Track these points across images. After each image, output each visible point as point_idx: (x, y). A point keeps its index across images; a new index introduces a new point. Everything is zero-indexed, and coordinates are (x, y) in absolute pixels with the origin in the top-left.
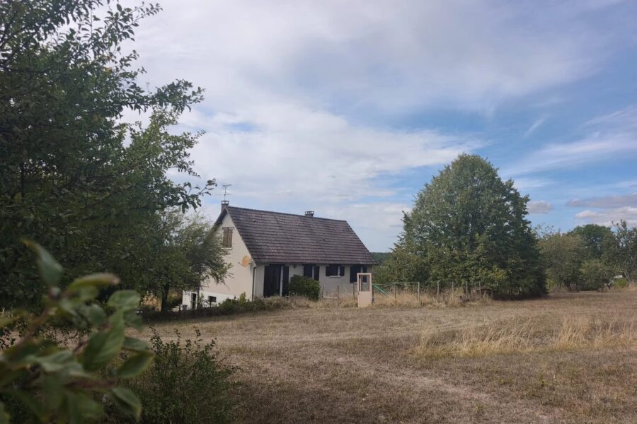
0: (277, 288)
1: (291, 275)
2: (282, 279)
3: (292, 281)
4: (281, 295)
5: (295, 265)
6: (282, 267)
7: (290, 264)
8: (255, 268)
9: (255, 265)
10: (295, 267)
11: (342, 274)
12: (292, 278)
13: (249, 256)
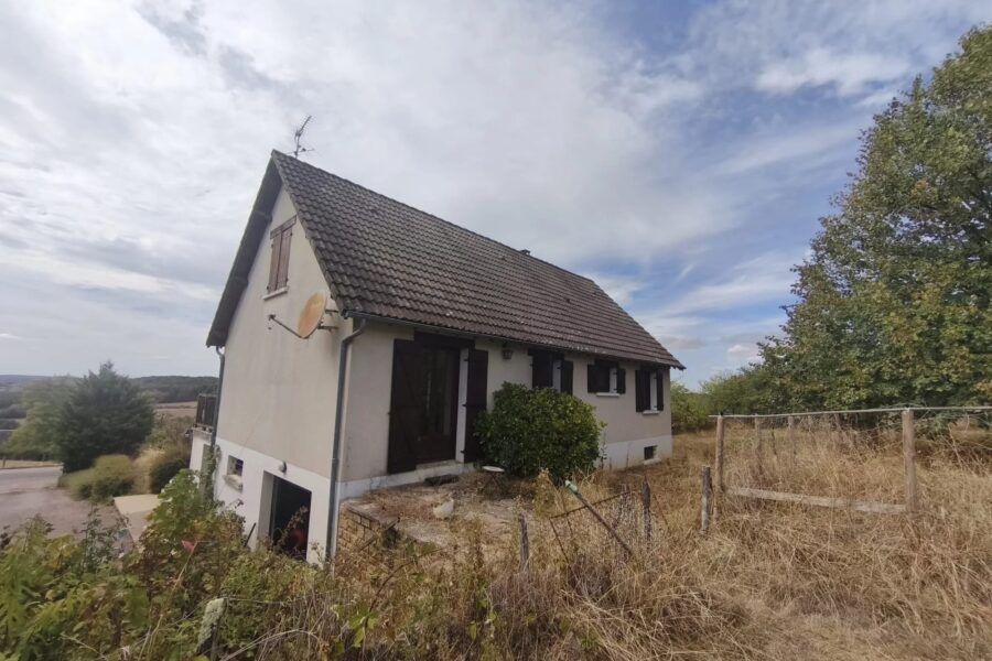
0: (447, 431)
1: (494, 384)
2: (463, 399)
3: (498, 404)
4: (460, 457)
5: (508, 347)
6: (465, 355)
7: (493, 340)
8: (348, 342)
9: (348, 328)
10: (506, 356)
11: (621, 389)
12: (497, 395)
13: (324, 291)
